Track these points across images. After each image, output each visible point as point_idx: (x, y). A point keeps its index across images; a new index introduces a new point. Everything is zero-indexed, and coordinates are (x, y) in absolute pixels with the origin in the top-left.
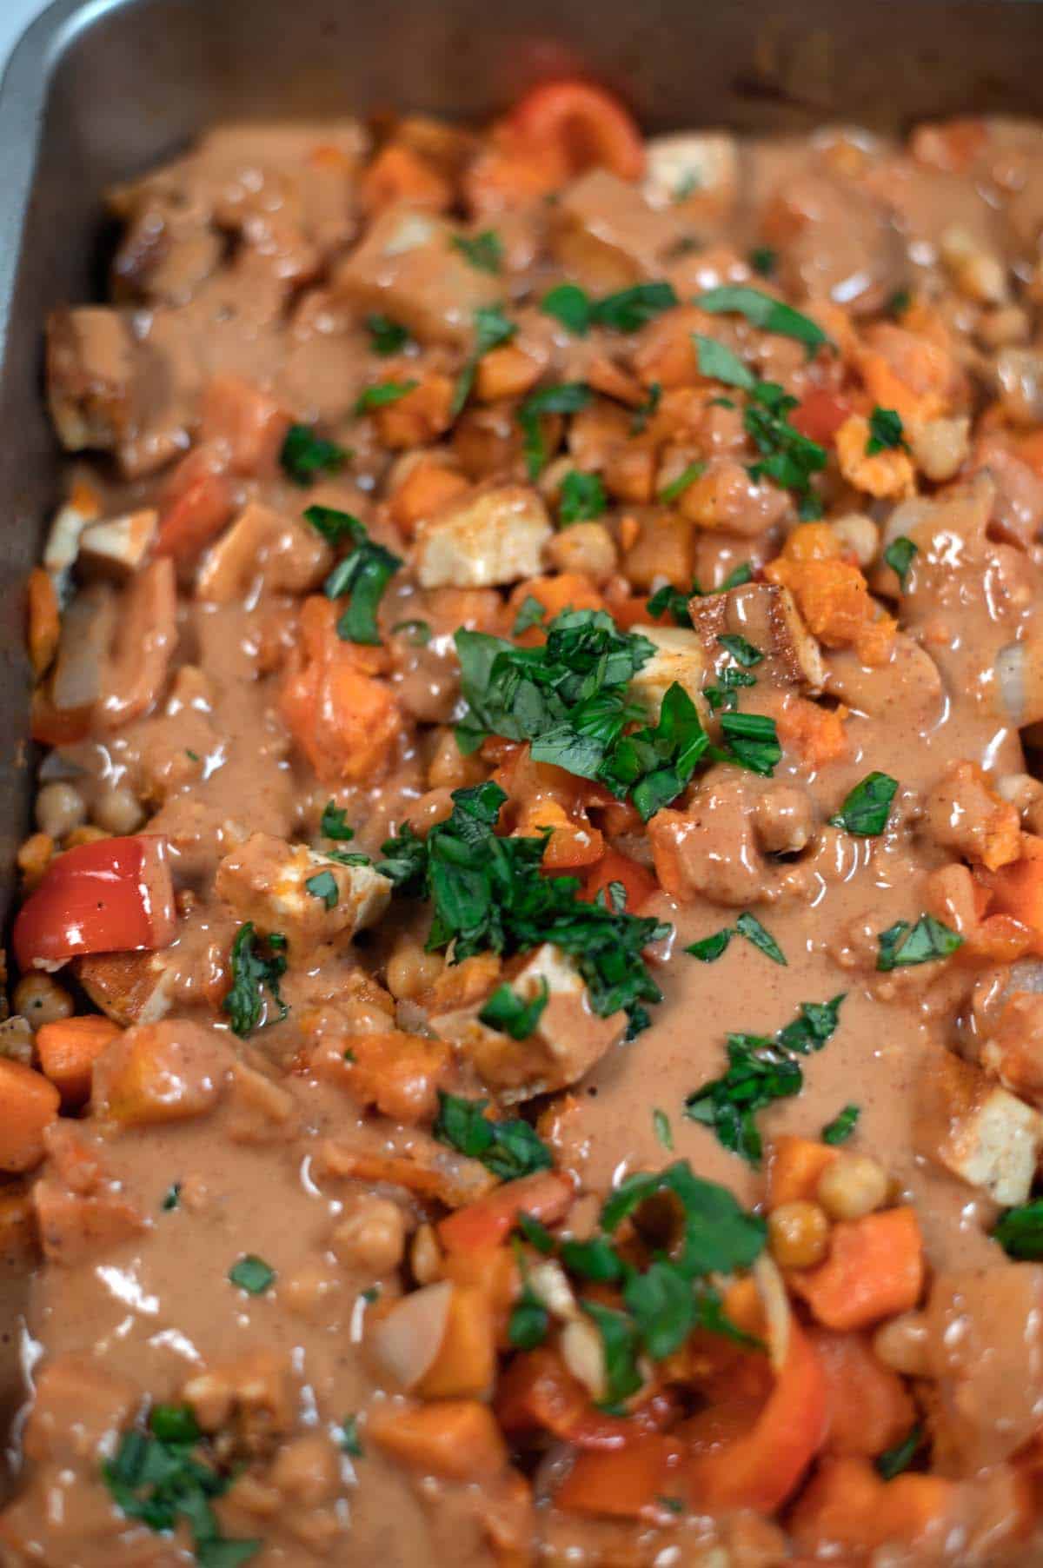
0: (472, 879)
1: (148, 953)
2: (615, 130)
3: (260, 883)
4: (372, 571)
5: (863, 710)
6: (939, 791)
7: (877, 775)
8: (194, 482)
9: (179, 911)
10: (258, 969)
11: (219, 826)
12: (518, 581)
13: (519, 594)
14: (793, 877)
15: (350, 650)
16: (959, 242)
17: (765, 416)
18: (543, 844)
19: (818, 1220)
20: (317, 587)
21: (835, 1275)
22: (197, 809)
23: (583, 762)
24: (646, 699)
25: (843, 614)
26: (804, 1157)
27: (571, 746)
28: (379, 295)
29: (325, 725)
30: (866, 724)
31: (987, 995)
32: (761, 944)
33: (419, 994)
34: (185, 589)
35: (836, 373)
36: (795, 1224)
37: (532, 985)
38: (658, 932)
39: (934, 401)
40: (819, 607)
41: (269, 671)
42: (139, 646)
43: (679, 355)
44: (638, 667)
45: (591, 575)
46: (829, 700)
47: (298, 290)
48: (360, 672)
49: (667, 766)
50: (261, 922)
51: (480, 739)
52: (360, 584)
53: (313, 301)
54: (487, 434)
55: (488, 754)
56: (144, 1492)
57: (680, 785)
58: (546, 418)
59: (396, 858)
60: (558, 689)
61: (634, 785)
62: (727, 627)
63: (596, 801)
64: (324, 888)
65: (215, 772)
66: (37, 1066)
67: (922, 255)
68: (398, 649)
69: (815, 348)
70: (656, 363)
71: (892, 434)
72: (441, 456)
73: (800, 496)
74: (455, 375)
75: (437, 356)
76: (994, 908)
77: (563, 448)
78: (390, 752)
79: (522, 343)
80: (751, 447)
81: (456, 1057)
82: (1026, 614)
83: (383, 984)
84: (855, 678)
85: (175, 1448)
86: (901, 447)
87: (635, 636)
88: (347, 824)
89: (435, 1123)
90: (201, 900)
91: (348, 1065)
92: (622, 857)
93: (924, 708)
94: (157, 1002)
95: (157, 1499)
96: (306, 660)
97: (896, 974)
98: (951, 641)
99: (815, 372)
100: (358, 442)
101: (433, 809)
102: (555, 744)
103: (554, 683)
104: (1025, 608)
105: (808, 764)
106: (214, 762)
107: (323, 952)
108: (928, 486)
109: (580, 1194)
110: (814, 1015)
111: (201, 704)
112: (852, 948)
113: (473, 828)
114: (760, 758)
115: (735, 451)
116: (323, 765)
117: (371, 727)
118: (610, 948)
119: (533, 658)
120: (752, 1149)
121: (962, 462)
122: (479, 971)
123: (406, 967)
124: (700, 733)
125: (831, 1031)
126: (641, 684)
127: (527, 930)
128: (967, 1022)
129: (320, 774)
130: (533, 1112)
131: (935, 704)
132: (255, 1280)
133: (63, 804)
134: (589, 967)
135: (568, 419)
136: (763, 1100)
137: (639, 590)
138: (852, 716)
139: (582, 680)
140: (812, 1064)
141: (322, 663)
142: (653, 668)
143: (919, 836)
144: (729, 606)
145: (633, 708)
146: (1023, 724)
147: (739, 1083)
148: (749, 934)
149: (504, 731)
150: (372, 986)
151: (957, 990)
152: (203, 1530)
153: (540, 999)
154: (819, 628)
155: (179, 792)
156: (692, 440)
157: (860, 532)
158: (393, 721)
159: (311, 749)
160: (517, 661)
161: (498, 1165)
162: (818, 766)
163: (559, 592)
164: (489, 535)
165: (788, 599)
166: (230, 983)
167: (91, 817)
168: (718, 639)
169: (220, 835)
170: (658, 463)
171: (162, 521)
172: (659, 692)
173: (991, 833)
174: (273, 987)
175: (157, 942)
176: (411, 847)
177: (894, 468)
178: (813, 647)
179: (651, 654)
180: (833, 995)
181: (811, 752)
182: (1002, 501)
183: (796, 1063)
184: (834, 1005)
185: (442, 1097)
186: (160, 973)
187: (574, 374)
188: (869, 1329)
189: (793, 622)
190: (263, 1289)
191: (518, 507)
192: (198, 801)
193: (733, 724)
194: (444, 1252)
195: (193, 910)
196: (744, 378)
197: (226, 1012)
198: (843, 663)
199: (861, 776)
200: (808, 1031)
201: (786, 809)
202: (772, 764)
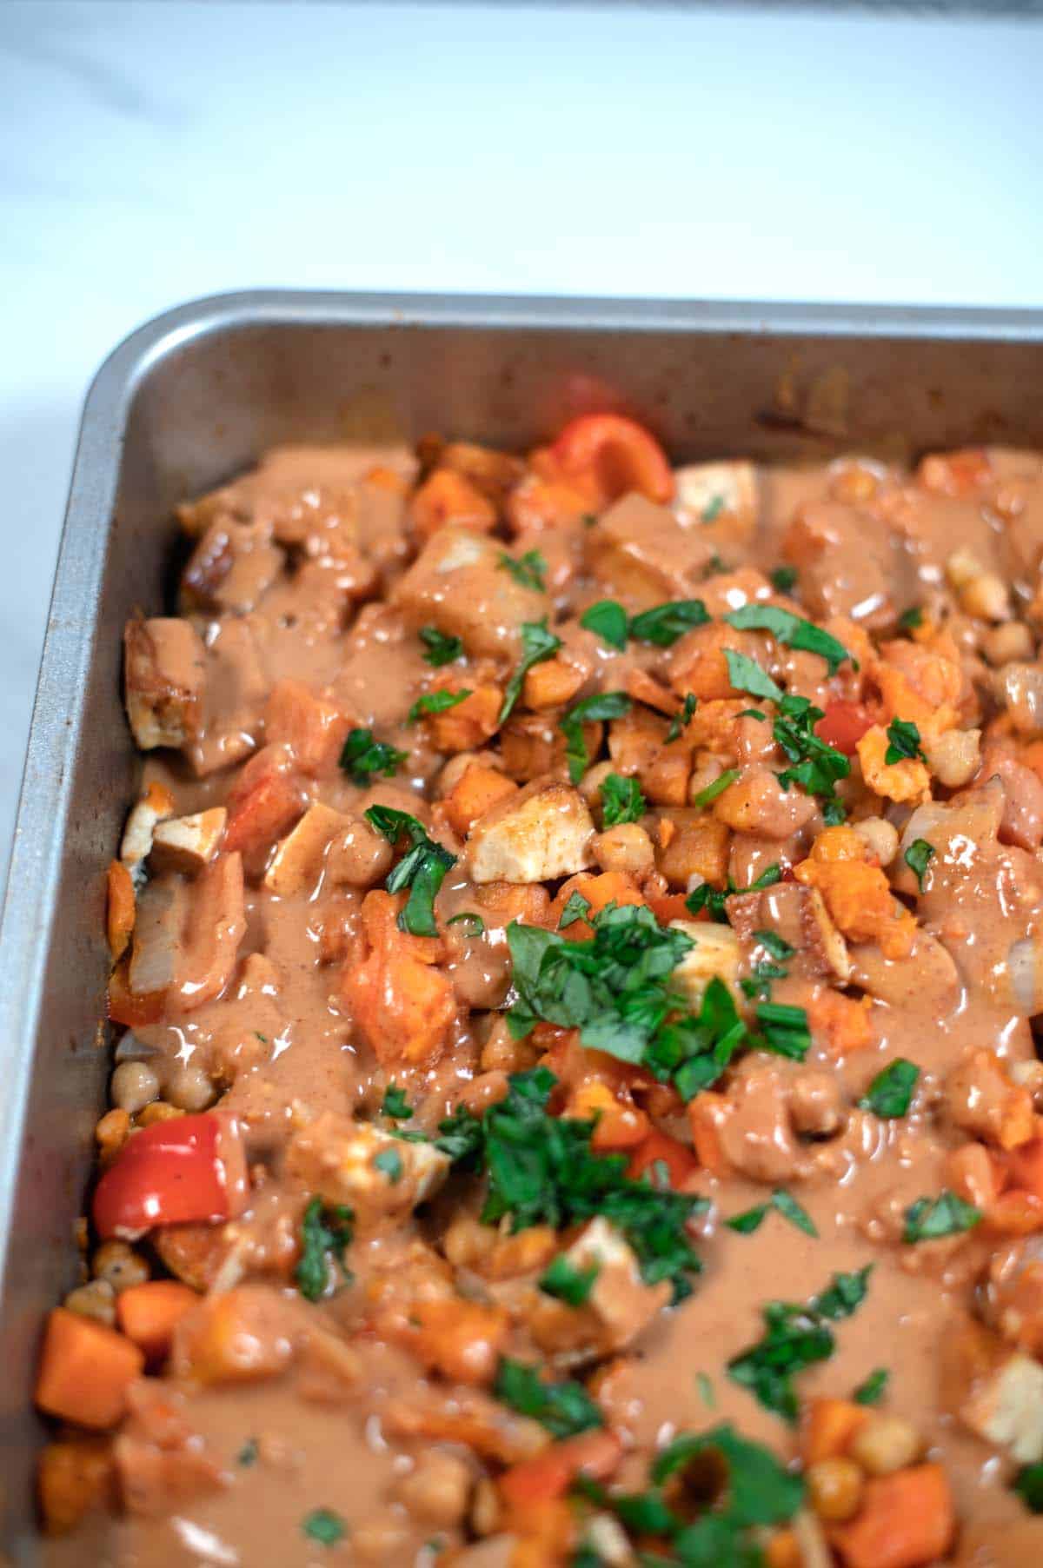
0: (529, 1158)
1: (221, 1225)
2: (647, 458)
3: (331, 1159)
4: (430, 868)
5: (884, 999)
6: (958, 1075)
7: (901, 1061)
8: (261, 783)
9: (252, 1184)
10: (325, 1238)
11: (287, 1104)
12: (564, 878)
13: (567, 888)
14: (824, 1156)
15: (409, 939)
16: (963, 563)
17: (793, 728)
18: (593, 1125)
19: (855, 1476)
20: (379, 882)
21: (869, 1529)
22: (267, 1088)
23: (629, 1048)
24: (687, 989)
25: (869, 913)
26: (839, 1418)
27: (618, 1033)
28: (433, 610)
29: (386, 1010)
30: (888, 1013)
31: (1005, 1265)
32: (794, 1218)
33: (475, 1263)
34: (253, 881)
35: (856, 686)
36: (833, 1481)
37: (585, 1258)
38: (700, 1207)
39: (947, 714)
40: (845, 906)
41: (332, 960)
42: (213, 934)
43: (712, 669)
44: (679, 959)
45: (632, 874)
46: (855, 991)
47: (356, 603)
48: (418, 961)
49: (708, 1052)
50: (332, 1196)
51: (531, 1026)
52: (418, 881)
53: (370, 612)
54: (532, 739)
55: (538, 1039)
57: (718, 1071)
58: (588, 725)
59: (453, 1135)
60: (607, 980)
61: (676, 1069)
62: (762, 924)
63: (639, 1084)
64: (389, 1162)
65: (281, 1054)
66: (118, 1327)
67: (930, 574)
68: (453, 941)
69: (836, 665)
70: (689, 675)
71: (911, 745)
72: (490, 758)
73: (825, 800)
74: (503, 685)
75: (487, 666)
76: (1011, 1185)
77: (603, 754)
78: (446, 1037)
79: (566, 657)
80: (780, 756)
81: (514, 1323)
82: (1035, 911)
83: (441, 1253)
84: (876, 970)
86: (919, 758)
87: (675, 932)
88: (407, 1103)
89: (495, 1385)
90: (272, 1173)
91: (415, 1330)
92: (665, 1137)
93: (943, 999)
94: (231, 1270)
96: (368, 949)
97: (921, 1247)
98: (968, 936)
99: (836, 684)
100: (412, 746)
101: (487, 1091)
102: (603, 1031)
103: (603, 974)
104: (1034, 906)
105: (835, 1050)
106: (281, 1045)
107: (386, 1224)
108: (942, 792)
109: (630, 1452)
110: (845, 1285)
111: (268, 989)
112: (879, 1221)
113: (526, 1109)
114: (793, 1044)
115: (765, 759)
116: (384, 1049)
117: (429, 1013)
118: (657, 1222)
119: (581, 950)
120: (789, 1409)
121: (974, 772)
122: (535, 1243)
123: (464, 1238)
124: (736, 1021)
125: (861, 1299)
126: (683, 976)
127: (579, 1205)
128: (984, 1289)
129: (381, 1056)
130: (584, 1375)
131: (951, 996)
132: (326, 1531)
133: (138, 1082)
134: (638, 1239)
135: (607, 726)
136: (799, 1365)
137: (676, 887)
138: (875, 1006)
139: (627, 972)
140: (843, 1330)
141: (382, 952)
142: (692, 961)
143: (940, 1118)
144: (763, 905)
145: (675, 997)
146: (1033, 1013)
147: (777, 1348)
148: (783, 1209)
149: (554, 1018)
150: (432, 1256)
151: (976, 1261)
153: (593, 1269)
154: (846, 925)
155: (248, 1072)
156: (724, 749)
157: (880, 835)
158: (450, 1007)
159: (374, 1034)
160: (567, 953)
161: (554, 1425)
162: (845, 1052)
163: (602, 888)
164: (538, 834)
165: (817, 898)
166: (300, 1252)
167: (164, 1095)
168: (753, 934)
169: (289, 1113)
170: (693, 771)
171: (230, 816)
172: (700, 984)
173: (1007, 1115)
174: (339, 1256)
175: (233, 1212)
176: (467, 1125)
177: (912, 776)
178: (839, 942)
179: (690, 948)
180: (862, 1266)
181: (839, 1040)
182: (1011, 805)
183: (829, 1329)
184: (864, 1276)
185: (501, 1361)
186: (234, 1243)
187: (613, 686)
189: (822, 919)
190: (335, 1539)
191: (565, 809)
192: (265, 1080)
193: (767, 1013)
194: (504, 1506)
195: (265, 1183)
196: (772, 690)
197: (296, 1280)
198: (867, 956)
199: (885, 1062)
200: (839, 1299)
201: (816, 1092)
202: (804, 1050)
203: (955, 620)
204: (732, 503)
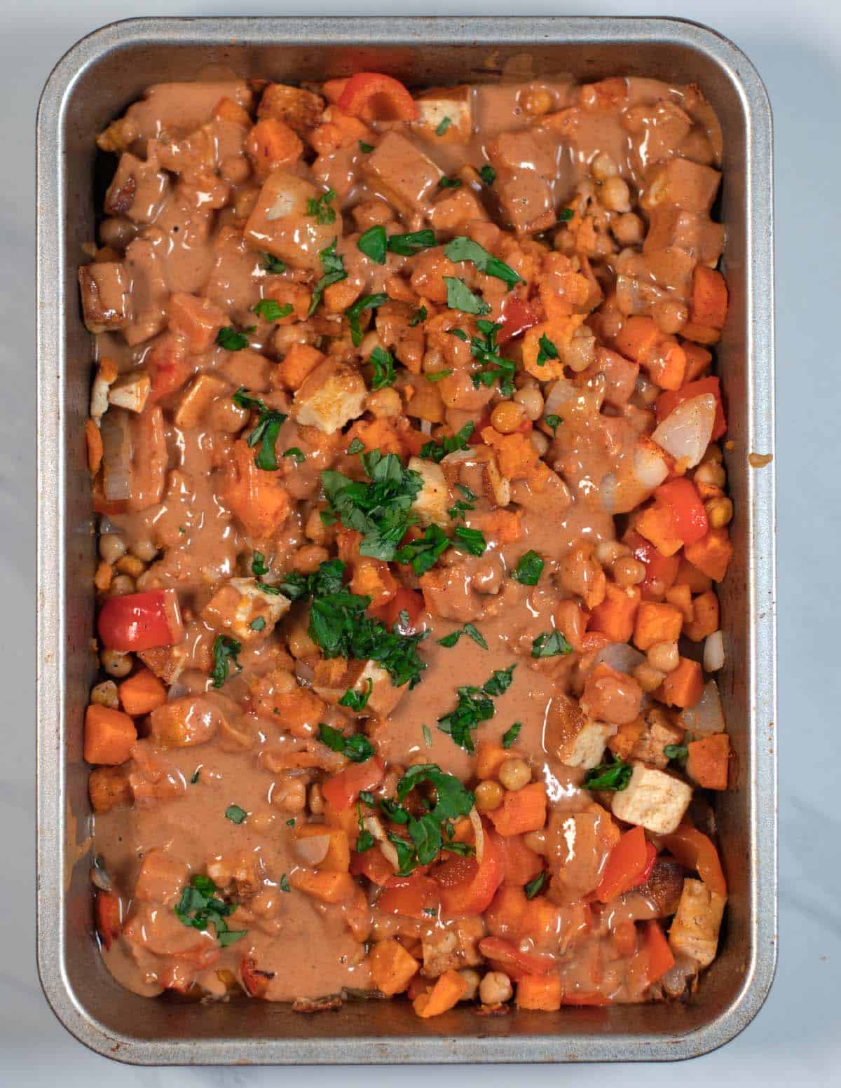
1: (171, 647)
2: (397, 93)
3: (227, 623)
4: (272, 428)
9: (184, 621)
10: (226, 651)
12: (350, 423)
13: (351, 434)
14: (492, 607)
15: (263, 472)
17: (483, 344)
19: (498, 791)
21: (506, 813)
22: (187, 559)
23: (385, 555)
26: (493, 756)
27: (380, 546)
31: (585, 663)
32: (475, 638)
34: (169, 417)
35: (525, 292)
37: (364, 685)
41: (218, 470)
42: (150, 466)
43: (437, 287)
44: (414, 498)
46: (512, 508)
47: (216, 218)
48: (268, 485)
49: (431, 550)
51: (332, 521)
52: (266, 436)
54: (329, 321)
55: (337, 531)
56: (193, 914)
57: (436, 559)
58: (363, 314)
59: (292, 584)
60: (373, 515)
61: (412, 559)
64: (259, 624)
66: (121, 708)
68: (287, 468)
69: (512, 284)
71: (551, 351)
76: (589, 629)
77: (372, 327)
78: (287, 521)
79: (350, 277)
83: (289, 652)
85: (204, 892)
86: (555, 357)
87: (412, 472)
88: (265, 565)
89: (319, 736)
90: (196, 615)
91: (276, 716)
94: (177, 671)
95: (198, 916)
96: (239, 477)
97: (540, 660)
100: (257, 322)
101: (310, 560)
102: (372, 546)
103: (372, 512)
105: (501, 541)
108: (571, 374)
109: (388, 770)
110: (500, 677)
112: (519, 646)
113: (330, 581)
114: (476, 547)
115: (466, 361)
116: (251, 531)
117: (276, 515)
120: (469, 744)
122: (337, 668)
123: (300, 643)
125: (509, 684)
126: (416, 509)
127: (360, 652)
129: (251, 534)
130: (362, 726)
132: (237, 816)
133: (114, 547)
135: (375, 312)
136: (474, 724)
139: (385, 510)
140: (498, 702)
141: (248, 479)
142: (421, 498)
143: (556, 583)
144: (461, 469)
146: (615, 514)
147: (463, 716)
148: (469, 633)
150: (284, 654)
151: (570, 664)
152: (220, 927)
153: (368, 688)
154: (511, 476)
155: (176, 549)
157: (532, 403)
158: (287, 507)
161: (349, 754)
162: (506, 541)
163: (373, 436)
164: (334, 409)
165: (491, 464)
166: (213, 664)
167: (129, 552)
170: (426, 349)
171: (153, 384)
174: (235, 658)
175: (176, 642)
176: (299, 580)
177: (553, 367)
178: (505, 484)
179: (420, 487)
180: (510, 665)
181: (502, 537)
182: (611, 387)
183: (491, 701)
185: (321, 726)
186: (179, 658)
187: (377, 290)
188: (522, 835)
189: (494, 478)
190: (241, 821)
191: (349, 386)
194: (324, 800)
195: (191, 621)
197: (212, 676)
200: (497, 684)
201: (487, 578)
202: (482, 551)
203: (595, 209)
204: (456, 122)
